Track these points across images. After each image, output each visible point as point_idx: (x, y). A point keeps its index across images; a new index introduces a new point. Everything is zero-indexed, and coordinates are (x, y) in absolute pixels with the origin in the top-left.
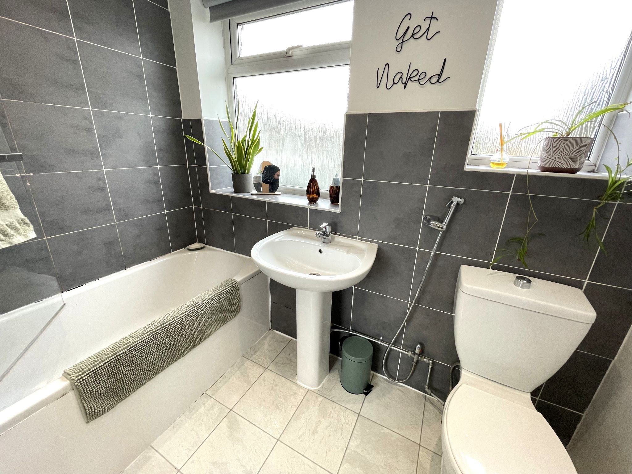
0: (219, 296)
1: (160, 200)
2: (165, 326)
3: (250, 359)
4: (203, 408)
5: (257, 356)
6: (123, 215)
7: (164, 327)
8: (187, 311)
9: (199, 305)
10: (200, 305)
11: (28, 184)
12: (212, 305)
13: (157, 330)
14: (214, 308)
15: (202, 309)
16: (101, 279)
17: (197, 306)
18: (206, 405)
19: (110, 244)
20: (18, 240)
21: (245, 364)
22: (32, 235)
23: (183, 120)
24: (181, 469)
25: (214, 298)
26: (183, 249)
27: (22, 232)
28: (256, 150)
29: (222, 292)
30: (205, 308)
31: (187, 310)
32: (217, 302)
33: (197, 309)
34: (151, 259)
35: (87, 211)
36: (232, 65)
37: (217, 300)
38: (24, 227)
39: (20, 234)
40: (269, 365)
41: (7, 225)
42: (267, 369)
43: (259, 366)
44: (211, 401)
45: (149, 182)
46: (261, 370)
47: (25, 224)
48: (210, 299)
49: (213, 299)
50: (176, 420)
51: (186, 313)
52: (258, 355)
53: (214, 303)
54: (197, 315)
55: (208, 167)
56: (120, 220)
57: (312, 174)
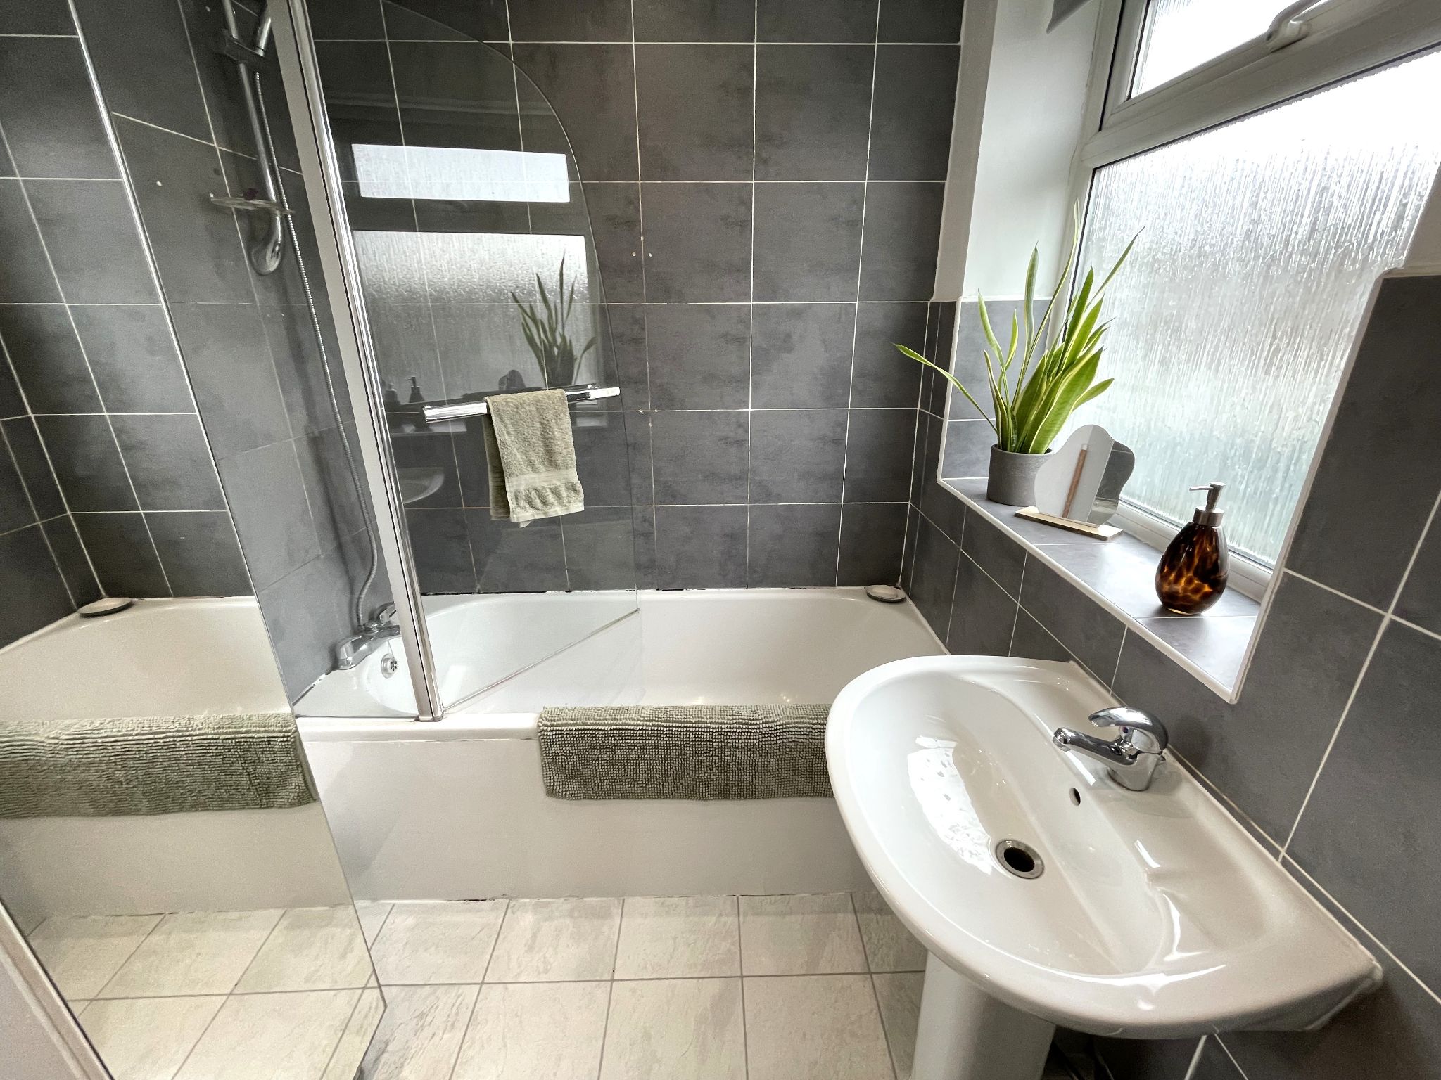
0: (808, 730)
1: (835, 478)
2: (678, 727)
3: (858, 915)
4: (714, 919)
5: (878, 922)
6: (764, 493)
7: (675, 727)
8: (727, 724)
9: (754, 724)
10: (756, 727)
11: (650, 425)
12: (785, 741)
13: (664, 727)
14: (788, 750)
15: (758, 737)
16: (708, 590)
17: (751, 724)
18: (723, 919)
19: (734, 538)
20: (557, 511)
21: (840, 916)
22: (578, 506)
23: (931, 303)
24: (619, 980)
25: (794, 730)
26: (863, 587)
27: (565, 500)
28: (1079, 387)
29: (817, 726)
30: (766, 739)
31: (729, 722)
32: (800, 740)
33: (747, 730)
34: (793, 585)
35: (711, 476)
36: (1100, 129)
37: (799, 737)
38: (573, 494)
39: (561, 503)
40: (881, 970)
41: (550, 489)
42: (870, 973)
43: (861, 948)
44: (731, 920)
45: (822, 439)
46: (857, 963)
47: (575, 491)
48: (784, 726)
49: (791, 729)
50: (672, 897)
51: (723, 726)
52: (881, 924)
53: (790, 740)
54: (744, 741)
55: (947, 420)
56: (756, 502)
57: (1203, 508)
